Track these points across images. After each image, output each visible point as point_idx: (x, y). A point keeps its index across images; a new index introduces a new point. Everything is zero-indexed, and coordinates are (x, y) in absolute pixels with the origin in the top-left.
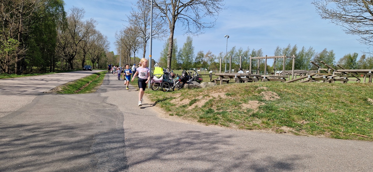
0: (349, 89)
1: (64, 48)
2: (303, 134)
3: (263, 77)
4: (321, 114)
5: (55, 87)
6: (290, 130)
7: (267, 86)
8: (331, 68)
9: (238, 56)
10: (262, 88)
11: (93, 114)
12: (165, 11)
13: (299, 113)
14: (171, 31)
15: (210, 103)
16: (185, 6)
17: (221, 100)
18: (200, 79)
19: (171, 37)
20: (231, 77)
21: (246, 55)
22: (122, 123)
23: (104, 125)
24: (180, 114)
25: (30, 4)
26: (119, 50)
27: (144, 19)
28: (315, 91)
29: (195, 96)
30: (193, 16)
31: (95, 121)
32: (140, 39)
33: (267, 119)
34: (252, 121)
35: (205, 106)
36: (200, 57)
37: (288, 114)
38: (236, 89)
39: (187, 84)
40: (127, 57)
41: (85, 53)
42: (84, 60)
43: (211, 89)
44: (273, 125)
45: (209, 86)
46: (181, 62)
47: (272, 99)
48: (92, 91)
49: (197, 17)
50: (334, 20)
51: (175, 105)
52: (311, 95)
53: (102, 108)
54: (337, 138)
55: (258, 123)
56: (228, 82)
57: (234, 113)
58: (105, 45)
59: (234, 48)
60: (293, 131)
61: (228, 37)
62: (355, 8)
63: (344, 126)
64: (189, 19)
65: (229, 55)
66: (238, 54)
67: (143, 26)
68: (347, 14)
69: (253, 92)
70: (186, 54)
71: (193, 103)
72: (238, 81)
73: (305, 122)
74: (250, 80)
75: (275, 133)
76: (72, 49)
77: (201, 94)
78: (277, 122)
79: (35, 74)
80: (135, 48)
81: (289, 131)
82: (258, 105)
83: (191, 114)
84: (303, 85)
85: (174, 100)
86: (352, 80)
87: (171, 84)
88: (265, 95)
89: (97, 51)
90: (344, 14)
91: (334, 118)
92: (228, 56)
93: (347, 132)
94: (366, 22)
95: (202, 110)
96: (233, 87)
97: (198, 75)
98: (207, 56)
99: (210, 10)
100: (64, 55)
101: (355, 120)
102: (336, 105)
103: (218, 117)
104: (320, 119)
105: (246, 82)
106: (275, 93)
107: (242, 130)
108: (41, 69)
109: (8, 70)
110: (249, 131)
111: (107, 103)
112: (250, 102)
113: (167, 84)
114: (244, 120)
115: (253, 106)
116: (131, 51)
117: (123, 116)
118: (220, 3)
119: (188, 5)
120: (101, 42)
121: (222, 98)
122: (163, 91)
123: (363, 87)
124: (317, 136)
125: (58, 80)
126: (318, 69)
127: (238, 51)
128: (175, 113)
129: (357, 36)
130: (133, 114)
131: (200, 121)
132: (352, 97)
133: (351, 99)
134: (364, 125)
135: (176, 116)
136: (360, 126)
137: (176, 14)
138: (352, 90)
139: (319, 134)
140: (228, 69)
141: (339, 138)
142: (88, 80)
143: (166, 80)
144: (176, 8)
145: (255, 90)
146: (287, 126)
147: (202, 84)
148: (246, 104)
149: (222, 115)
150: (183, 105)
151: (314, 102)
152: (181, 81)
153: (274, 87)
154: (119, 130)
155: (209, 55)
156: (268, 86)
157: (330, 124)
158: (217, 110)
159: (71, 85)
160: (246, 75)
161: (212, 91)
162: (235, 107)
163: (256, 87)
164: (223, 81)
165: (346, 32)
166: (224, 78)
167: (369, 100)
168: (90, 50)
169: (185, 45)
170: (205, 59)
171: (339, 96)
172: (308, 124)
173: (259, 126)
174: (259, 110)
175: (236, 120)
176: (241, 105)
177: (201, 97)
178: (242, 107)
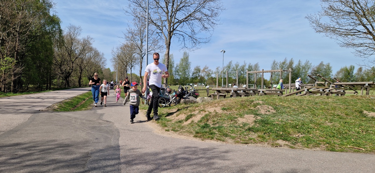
0: (345, 102)
1: (61, 66)
2: (298, 147)
3: (260, 91)
4: (316, 127)
5: (51, 105)
6: (286, 144)
7: (262, 100)
8: (328, 81)
9: (235, 70)
10: (257, 102)
11: (89, 131)
12: (161, 28)
13: (295, 127)
14: (167, 47)
15: (206, 118)
16: (180, 22)
17: (216, 115)
18: (196, 94)
19: (167, 53)
20: (228, 92)
21: (243, 70)
22: (118, 140)
23: (99, 142)
24: (176, 129)
25: (27, 23)
26: (115, 67)
27: (140, 36)
28: (311, 104)
29: (191, 111)
30: (189, 31)
31: (90, 138)
32: (136, 56)
33: (263, 133)
34: (247, 135)
35: (201, 121)
36: (197, 73)
37: (284, 128)
38: (232, 103)
39: (183, 99)
40: (124, 73)
41: (82, 70)
42: (80, 77)
43: (206, 103)
44: (269, 139)
45: (205, 101)
46: (178, 77)
47: (267, 113)
48: (88, 108)
49: (193, 33)
50: (328, 33)
51: (171, 121)
52: (307, 108)
53: (98, 125)
54: (333, 150)
55: (254, 137)
56: (225, 96)
57: (230, 128)
58: (101, 62)
59: (230, 63)
60: (289, 144)
61: (225, 52)
62: (348, 22)
63: (340, 138)
64: (184, 34)
65: (225, 69)
66: (235, 69)
67: (139, 42)
68: (341, 28)
69: (249, 106)
70: (183, 69)
71: (189, 118)
72: (235, 96)
73: (301, 136)
74: (247, 94)
75: (270, 147)
76: (69, 66)
77: (197, 108)
78: (273, 136)
79: (31, 92)
80: (131, 65)
81: (284, 144)
82: (254, 119)
83: (186, 129)
84: (299, 99)
86: (349, 93)
87: (167, 99)
88: (260, 109)
89: (93, 68)
90: (338, 27)
91: (330, 131)
92: (225, 71)
93: (343, 145)
94: (360, 35)
95: (198, 125)
96: (229, 101)
97: (194, 90)
98: (204, 71)
99: (205, 26)
100: (60, 72)
101: (351, 133)
102: (331, 118)
103: (213, 131)
104: (316, 132)
105: (242, 96)
106: (270, 107)
107: (237, 145)
108: (37, 87)
109: (4, 89)
110: (244, 145)
111: (103, 120)
112: (246, 116)
113: (164, 100)
114: (240, 135)
115: (248, 120)
116: (127, 67)
117: (119, 132)
118: (215, 18)
119: (184, 21)
120: (97, 59)
121: (218, 113)
122: (160, 107)
123: (359, 99)
125: (54, 98)
126: (315, 82)
127: (234, 66)
128: (171, 128)
129: (352, 49)
130: (129, 130)
131: (195, 137)
132: (347, 110)
133: (346, 111)
134: (360, 138)
135: (171, 132)
136: (356, 139)
137: (172, 30)
138: (348, 102)
139: (315, 146)
140: (225, 83)
142: (84, 97)
143: (162, 96)
144: (172, 25)
145: (251, 104)
146: (282, 139)
147: (198, 99)
148: (242, 118)
149: (217, 130)
150: (179, 120)
151: (310, 115)
152: (178, 97)
153: (270, 101)
154: (115, 147)
155: (206, 70)
156: (264, 100)
157: (325, 137)
158: (212, 124)
159: (67, 103)
160: (243, 89)
161: (208, 106)
162: (231, 121)
163: (252, 101)
164: (220, 96)
165: (340, 45)
166: (221, 92)
167: (365, 112)
168: (86, 67)
169: (182, 61)
170: (202, 74)
171: (334, 109)
172: (303, 137)
173: (255, 140)
174: (254, 124)
175: (232, 135)
176: (237, 119)
177: (197, 112)
178: (238, 121)
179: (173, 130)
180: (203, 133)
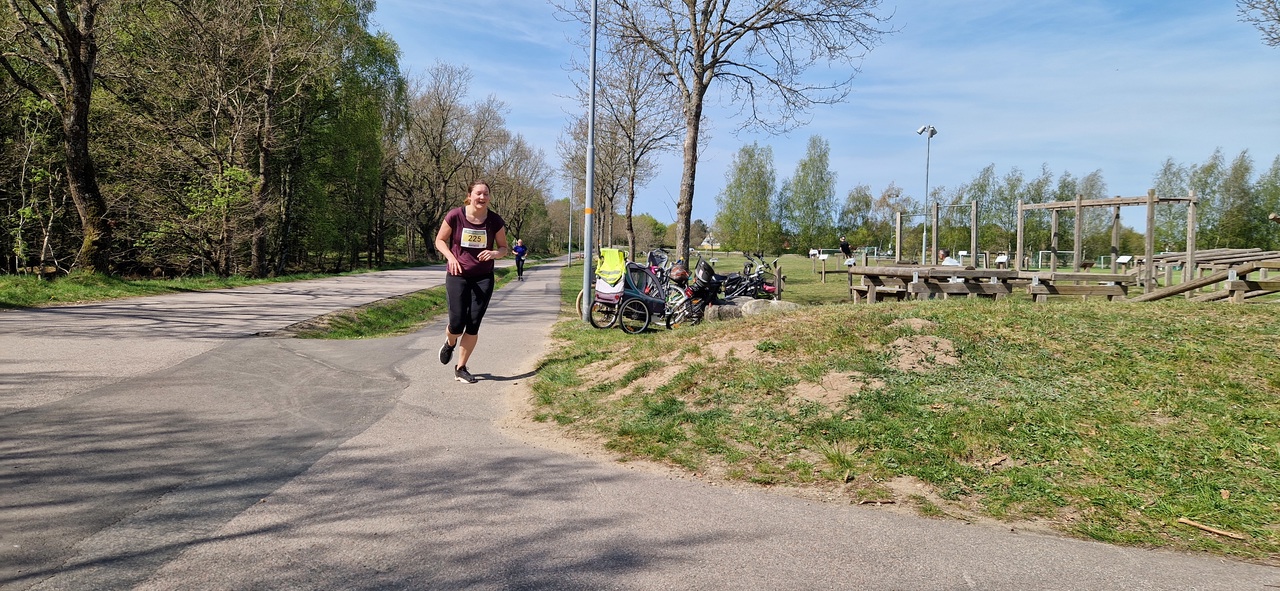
2: (957, 512)
5: (318, 312)
6: (919, 494)
10: (909, 322)
13: (999, 428)
14: (690, 121)
17: (729, 367)
19: (688, 142)
24: (568, 415)
34: (797, 450)
36: (859, 210)
39: (715, 307)
44: (866, 471)
46: (795, 231)
47: (919, 369)
51: (579, 384)
52: (1110, 351)
55: (814, 458)
56: (900, 296)
59: (988, 171)
60: (932, 498)
65: (966, 197)
66: (1006, 193)
69: (865, 339)
70: (807, 198)
71: (637, 377)
73: (1010, 463)
78: (886, 459)
81: (911, 497)
82: (853, 387)
83: (602, 417)
85: (595, 364)
88: (902, 351)
89: (513, 200)
92: (964, 202)
95: (648, 403)
97: (759, 275)
98: (883, 202)
100: (409, 212)
103: (680, 429)
109: (227, 264)
110: (757, 489)
112: (833, 374)
115: (830, 393)
118: (875, 11)
119: (750, 29)
122: (627, 331)
124: (1010, 526)
128: (557, 412)
131: (611, 446)
135: (551, 423)
139: (1031, 514)
141: (1101, 539)
143: (636, 293)
145: (878, 329)
146: (917, 474)
147: (748, 305)
148: (811, 385)
149: (699, 423)
150: (606, 382)
151: (1103, 380)
152: (695, 297)
158: (699, 404)
162: (768, 393)
163: (888, 321)
164: (880, 294)
166: (880, 283)
169: (803, 170)
173: (806, 473)
174: (846, 408)
175: (740, 445)
176: (791, 387)
177: (676, 353)
178: (789, 395)
179: (557, 418)
180: (642, 433)
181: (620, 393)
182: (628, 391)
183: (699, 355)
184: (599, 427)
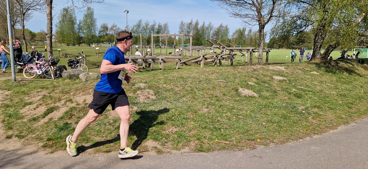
2: (166, 150)
3: (159, 59)
4: (192, 116)
6: (155, 146)
7: (146, 83)
10: (139, 85)
13: (171, 118)
15: (70, 113)
19: (48, 12)
24: (22, 134)
29: (56, 101)
35: (62, 118)
36: (104, 31)
45: (90, 77)
47: (146, 101)
51: (23, 118)
65: (135, 28)
66: (145, 28)
69: (129, 92)
70: (88, 26)
71: (48, 114)
73: (174, 130)
74: (146, 63)
81: (153, 147)
83: (38, 133)
85: (27, 107)
88: (140, 95)
91: (204, 119)
92: (134, 30)
95: (56, 125)
98: (112, 29)
102: (209, 100)
106: (152, 92)
127: (144, 25)
131: (45, 146)
135: (15, 139)
145: (131, 88)
146: (153, 139)
147: (81, 76)
150: (35, 116)
151: (190, 99)
153: (153, 83)
156: (148, 82)
160: (141, 58)
161: (80, 93)
163: (134, 85)
169: (86, 17)
170: (110, 33)
172: (176, 132)
176: (108, 112)
177: (63, 102)
178: (109, 116)
179: (17, 136)
180: (57, 138)
181: (43, 121)
182: (46, 119)
183: (73, 102)
184: (38, 138)
